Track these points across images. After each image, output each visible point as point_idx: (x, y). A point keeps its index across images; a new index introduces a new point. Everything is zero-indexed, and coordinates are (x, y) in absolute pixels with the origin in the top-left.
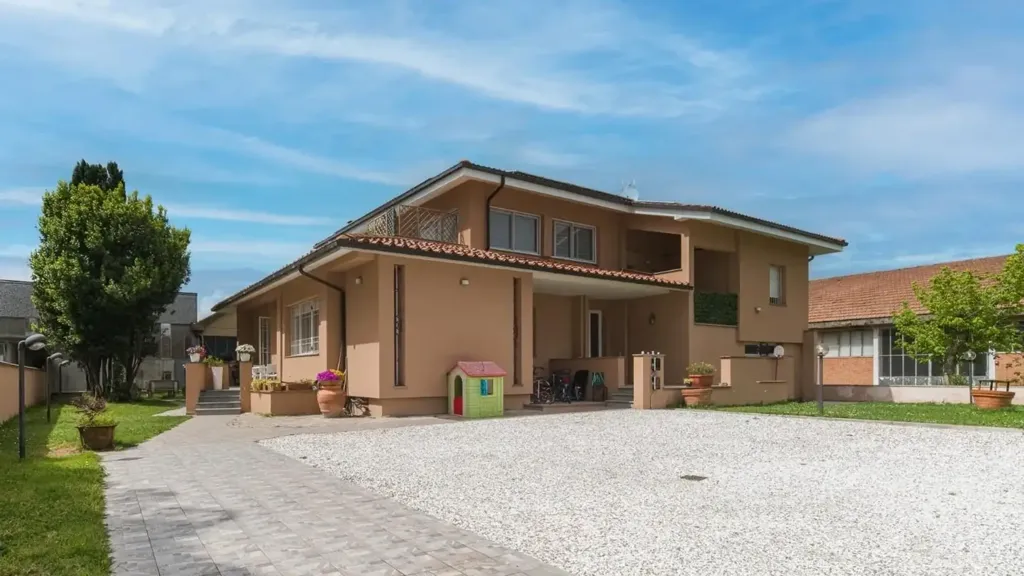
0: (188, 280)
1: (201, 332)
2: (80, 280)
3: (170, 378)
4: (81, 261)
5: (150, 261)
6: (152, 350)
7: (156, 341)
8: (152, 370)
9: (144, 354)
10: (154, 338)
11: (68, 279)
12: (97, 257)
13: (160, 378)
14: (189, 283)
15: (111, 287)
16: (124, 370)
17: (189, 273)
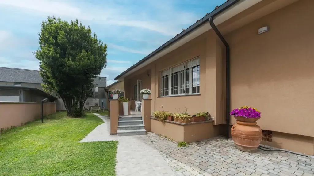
0: (106, 65)
1: (108, 90)
2: (54, 59)
3: (98, 105)
4: (55, 50)
5: (89, 52)
6: (91, 95)
7: (92, 91)
8: (91, 102)
9: (88, 96)
10: (92, 89)
11: (48, 57)
12: (64, 49)
13: (94, 106)
14: (106, 67)
15: (70, 62)
16: (79, 102)
17: (106, 62)
